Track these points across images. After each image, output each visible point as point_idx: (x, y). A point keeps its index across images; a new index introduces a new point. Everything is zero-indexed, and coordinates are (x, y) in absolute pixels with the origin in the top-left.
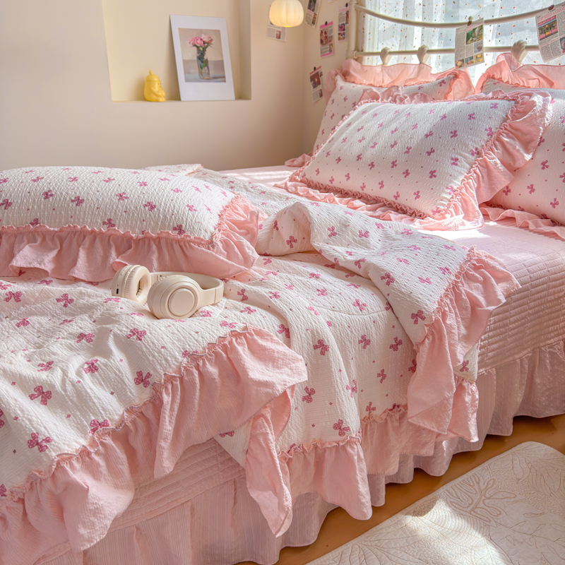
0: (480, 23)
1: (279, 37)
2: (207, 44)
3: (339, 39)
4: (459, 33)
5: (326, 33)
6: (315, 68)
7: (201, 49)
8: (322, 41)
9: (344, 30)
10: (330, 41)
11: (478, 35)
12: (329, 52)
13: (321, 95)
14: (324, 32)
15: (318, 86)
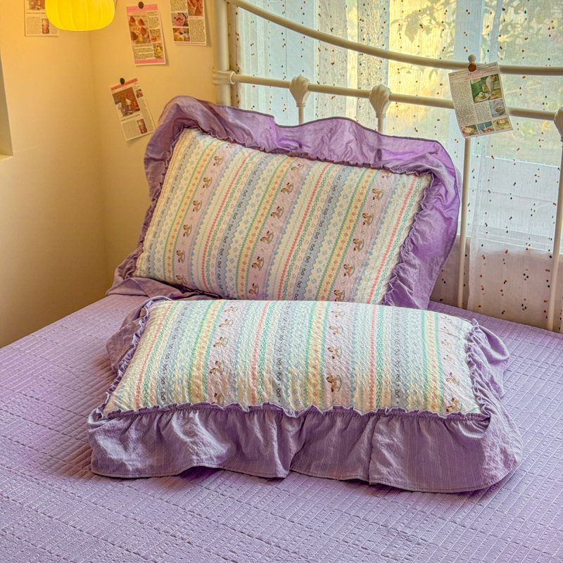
0: (492, 70)
1: (47, 29)
3: (176, 39)
4: (456, 82)
5: (141, 22)
6: (122, 81)
8: (134, 37)
9: (186, 24)
10: (155, 39)
11: (493, 90)
12: (154, 58)
13: (144, 130)
14: (137, 19)
15: (134, 114)
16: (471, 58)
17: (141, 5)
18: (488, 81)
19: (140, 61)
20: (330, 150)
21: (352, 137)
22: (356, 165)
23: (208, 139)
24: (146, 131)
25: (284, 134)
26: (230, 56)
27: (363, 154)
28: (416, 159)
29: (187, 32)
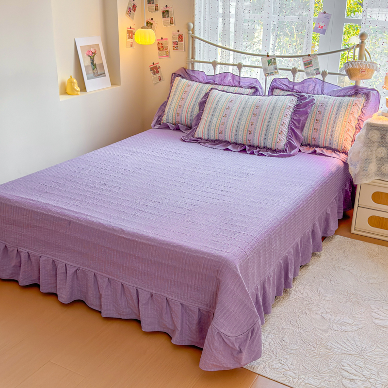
0: (274, 57)
1: (132, 46)
2: (94, 53)
3: (173, 49)
4: (263, 60)
5: (162, 44)
6: (153, 63)
7: (92, 57)
8: (159, 49)
9: (177, 44)
11: (274, 62)
13: (160, 80)
14: (160, 43)
15: (157, 74)
16: (267, 53)
17: (162, 38)
18: (273, 60)
19: (161, 57)
20: (224, 82)
21: (231, 78)
22: (232, 86)
23: (185, 80)
25: (209, 78)
26: (192, 54)
27: (234, 83)
28: (250, 84)
29: (177, 47)
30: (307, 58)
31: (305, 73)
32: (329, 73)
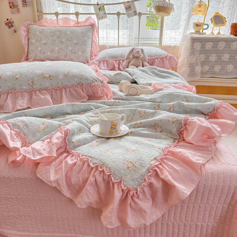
0: (102, 5)
3: (23, 6)
4: (95, 8)
5: (12, 3)
6: (8, 20)
8: (11, 7)
9: (26, 2)
10: (17, 7)
11: (103, 9)
12: (17, 12)
13: (15, 32)
15: (12, 28)
16: (97, 3)
18: (102, 7)
19: (13, 13)
24: (16, 32)
29: (26, 4)
30: (127, 4)
31: (126, 16)
32: (144, 14)
